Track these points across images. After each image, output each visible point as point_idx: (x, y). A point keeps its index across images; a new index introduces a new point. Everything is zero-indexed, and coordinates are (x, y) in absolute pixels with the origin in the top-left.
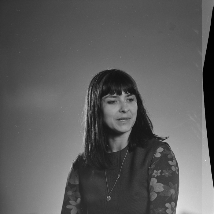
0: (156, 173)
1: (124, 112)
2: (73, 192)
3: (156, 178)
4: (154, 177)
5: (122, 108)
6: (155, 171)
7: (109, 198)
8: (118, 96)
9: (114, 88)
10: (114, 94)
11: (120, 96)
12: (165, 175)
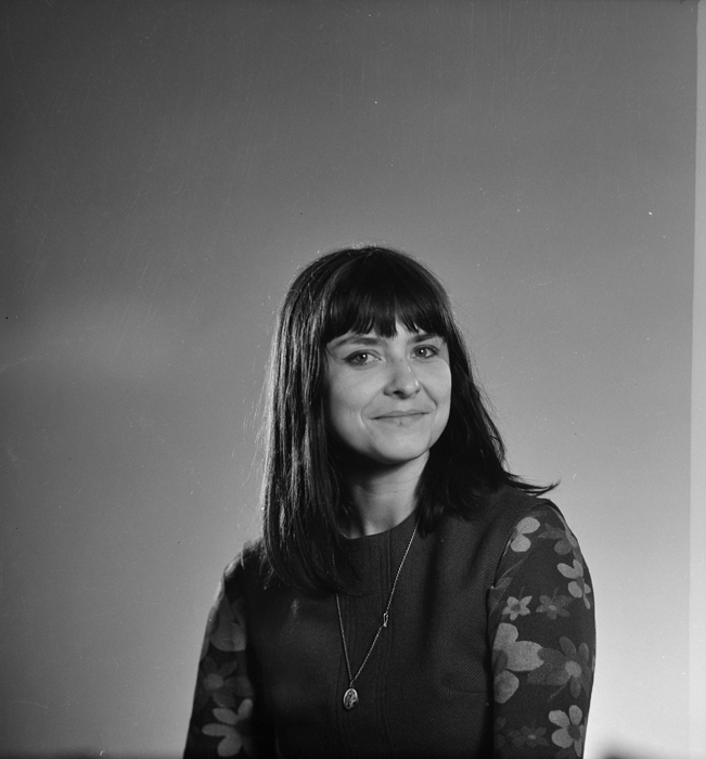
0: (517, 608)
1: (401, 394)
2: (224, 679)
3: (514, 623)
4: (507, 620)
5: (394, 381)
6: (512, 601)
7: (352, 695)
8: (383, 338)
9: (367, 309)
10: (368, 332)
11: (388, 341)
12: (545, 614)
